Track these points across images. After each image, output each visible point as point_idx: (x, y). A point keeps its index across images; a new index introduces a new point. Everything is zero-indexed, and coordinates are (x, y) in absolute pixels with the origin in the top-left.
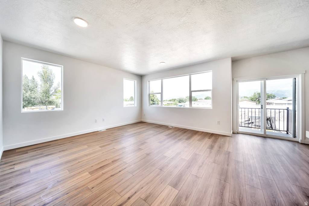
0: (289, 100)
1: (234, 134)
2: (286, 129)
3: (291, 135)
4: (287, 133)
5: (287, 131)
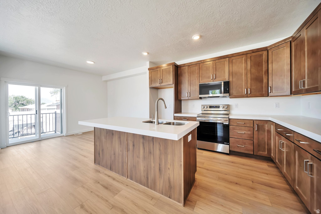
0: (47, 106)
1: (2, 149)
2: (54, 130)
3: (59, 133)
4: (56, 132)
5: (55, 131)
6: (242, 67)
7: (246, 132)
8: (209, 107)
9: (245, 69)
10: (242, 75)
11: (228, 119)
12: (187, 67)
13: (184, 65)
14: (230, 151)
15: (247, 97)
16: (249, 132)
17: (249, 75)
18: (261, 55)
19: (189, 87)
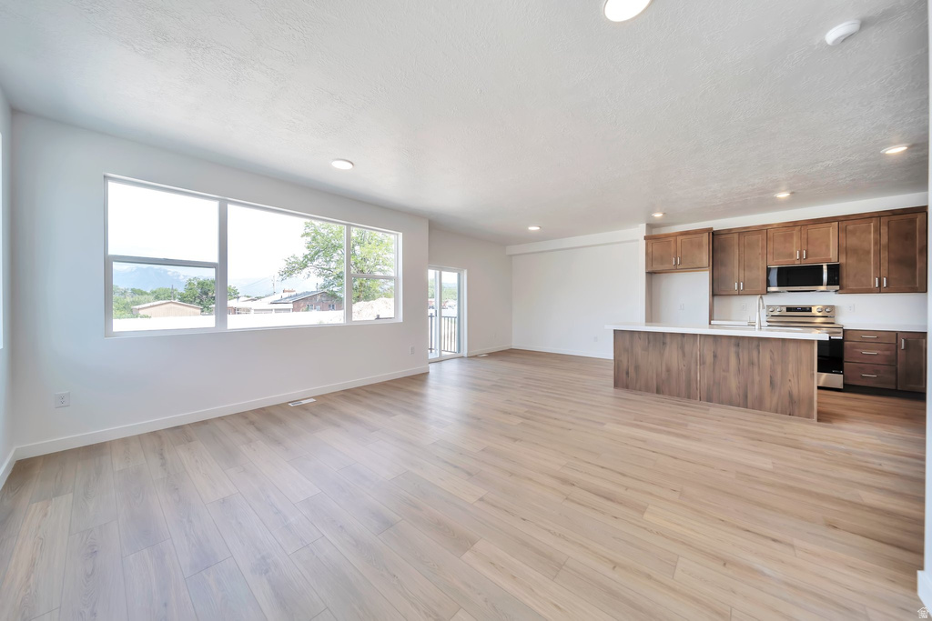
6: (868, 239)
7: (879, 352)
8: (785, 309)
9: (876, 243)
10: (869, 252)
11: (841, 330)
12: (736, 236)
13: (729, 231)
14: (844, 384)
15: (880, 292)
16: (887, 353)
17: (885, 255)
18: (913, 221)
19: (742, 272)
